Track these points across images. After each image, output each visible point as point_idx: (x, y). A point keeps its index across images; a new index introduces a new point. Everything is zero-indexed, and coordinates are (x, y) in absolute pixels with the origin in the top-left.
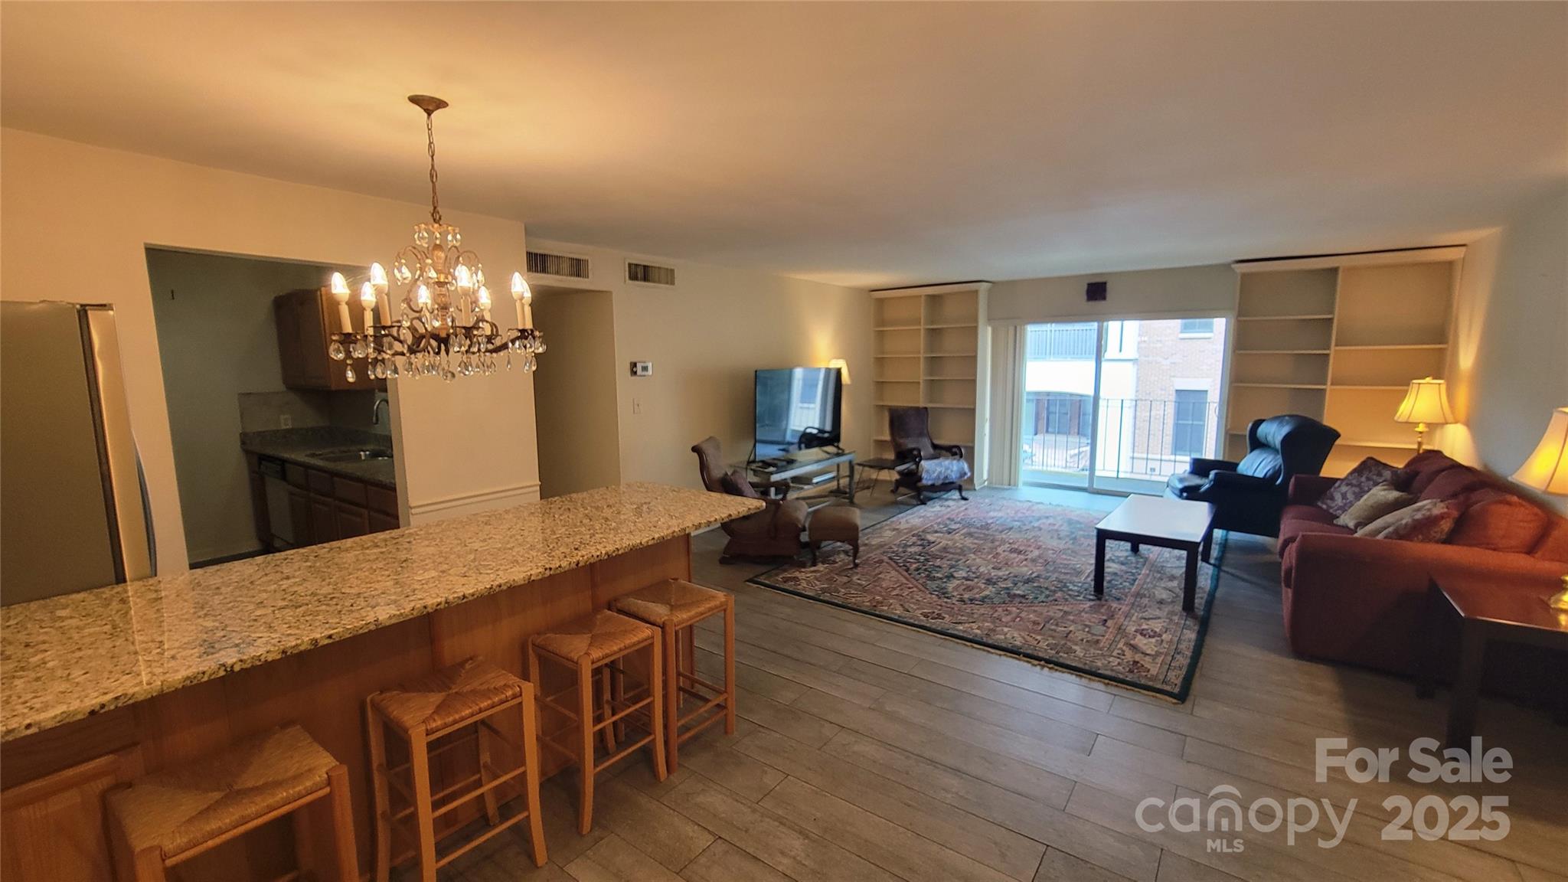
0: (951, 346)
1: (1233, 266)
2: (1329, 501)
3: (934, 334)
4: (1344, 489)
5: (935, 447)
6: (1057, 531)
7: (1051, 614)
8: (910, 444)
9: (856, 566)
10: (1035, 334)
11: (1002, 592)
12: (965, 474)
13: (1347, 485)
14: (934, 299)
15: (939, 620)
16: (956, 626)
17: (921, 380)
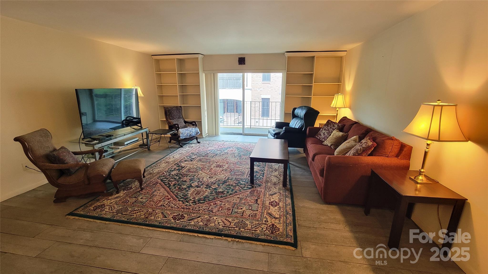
0: (189, 81)
1: (286, 53)
2: (319, 136)
3: (182, 76)
4: (324, 131)
5: (186, 122)
6: (234, 153)
7: (235, 201)
8: (174, 122)
9: (142, 189)
10: (221, 76)
11: (213, 192)
12: (198, 133)
13: (324, 130)
14: (181, 61)
15: (181, 220)
16: (190, 222)
17: (178, 95)
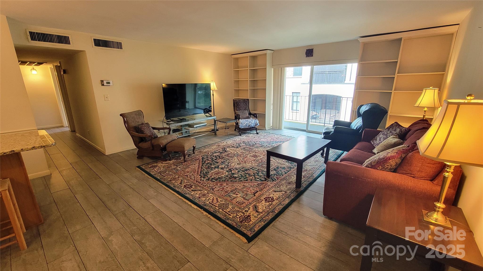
0: (259, 76)
1: (359, 39)
2: (375, 141)
3: (253, 71)
5: (250, 114)
7: (238, 187)
11: (229, 176)
12: (257, 124)
15: (188, 189)
16: (191, 192)
17: (249, 89)
